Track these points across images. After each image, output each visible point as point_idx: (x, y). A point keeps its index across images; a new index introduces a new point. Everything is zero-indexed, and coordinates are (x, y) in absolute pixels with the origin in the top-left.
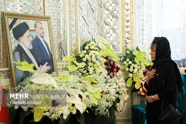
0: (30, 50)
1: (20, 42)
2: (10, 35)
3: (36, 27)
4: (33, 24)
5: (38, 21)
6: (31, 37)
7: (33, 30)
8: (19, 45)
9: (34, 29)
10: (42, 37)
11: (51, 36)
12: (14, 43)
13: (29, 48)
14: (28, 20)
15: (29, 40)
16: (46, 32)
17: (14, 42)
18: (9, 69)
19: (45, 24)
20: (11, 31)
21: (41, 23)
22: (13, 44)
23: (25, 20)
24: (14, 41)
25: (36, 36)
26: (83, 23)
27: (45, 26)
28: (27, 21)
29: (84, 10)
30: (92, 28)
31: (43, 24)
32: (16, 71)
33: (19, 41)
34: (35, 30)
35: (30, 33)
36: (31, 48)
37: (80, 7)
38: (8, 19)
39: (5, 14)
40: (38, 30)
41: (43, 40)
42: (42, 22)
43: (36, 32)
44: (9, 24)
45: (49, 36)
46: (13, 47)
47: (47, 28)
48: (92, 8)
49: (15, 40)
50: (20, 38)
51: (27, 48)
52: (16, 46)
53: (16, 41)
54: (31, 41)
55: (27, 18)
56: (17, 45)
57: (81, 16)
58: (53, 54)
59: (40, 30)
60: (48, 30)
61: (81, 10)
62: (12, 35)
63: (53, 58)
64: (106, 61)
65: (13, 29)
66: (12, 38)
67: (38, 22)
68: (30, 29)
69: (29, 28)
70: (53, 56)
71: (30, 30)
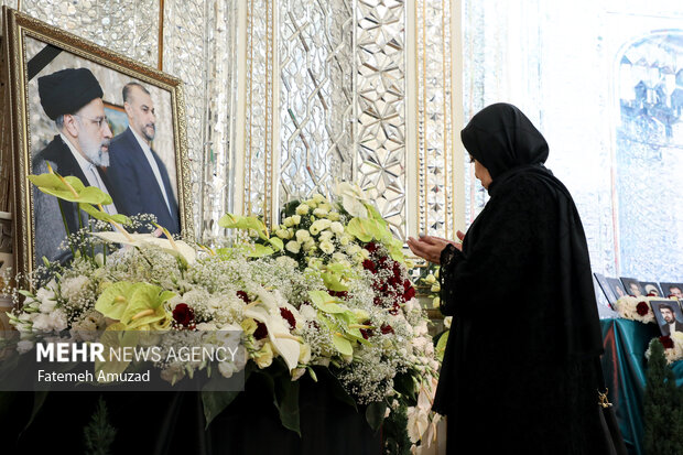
0: (99, 168)
1: (65, 131)
2: (29, 94)
3: (128, 99)
4: (119, 86)
5: (137, 81)
6: (106, 126)
7: (116, 106)
8: (58, 138)
9: (122, 103)
10: (149, 139)
11: (178, 144)
12: (39, 127)
13: (96, 160)
14: (99, 67)
15: (99, 134)
16: (163, 124)
17: (42, 126)
18: (13, 215)
19: (161, 99)
20: (34, 82)
21: (148, 92)
22: (35, 130)
23: (89, 62)
24: (42, 120)
25: (125, 128)
26: (289, 134)
27: (161, 104)
28: (96, 70)
29: (296, 94)
30: (320, 158)
31: (154, 98)
32: (40, 229)
33: (60, 125)
34: (123, 108)
35: (106, 110)
36: (105, 163)
37: (282, 77)
38: (27, 39)
39: (14, 18)
40: (134, 110)
41: (151, 150)
42: (150, 88)
43: (124, 115)
44: (29, 57)
45: (171, 142)
46: (35, 139)
47: (168, 113)
48: (319, 94)
49: (46, 118)
50: (67, 119)
51: (89, 160)
52: (49, 142)
53: (48, 123)
54: (106, 141)
55: (98, 59)
56: (52, 139)
57: (285, 106)
58: (182, 208)
59: (142, 113)
60: (169, 122)
61: (284, 89)
62: (36, 99)
63: (183, 219)
64: (369, 258)
65: (39, 79)
66: (36, 109)
67: (135, 84)
68: (106, 98)
69: (100, 94)
70: (183, 213)
71: (104, 102)
